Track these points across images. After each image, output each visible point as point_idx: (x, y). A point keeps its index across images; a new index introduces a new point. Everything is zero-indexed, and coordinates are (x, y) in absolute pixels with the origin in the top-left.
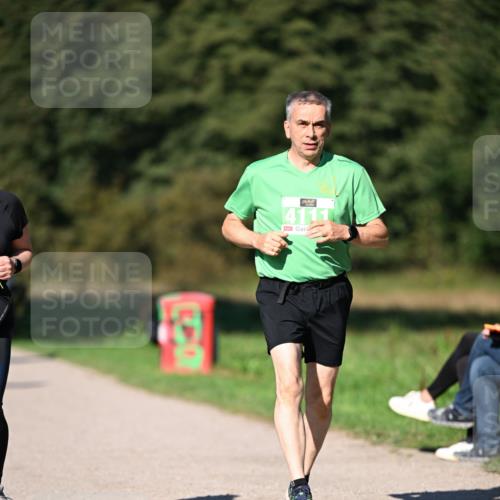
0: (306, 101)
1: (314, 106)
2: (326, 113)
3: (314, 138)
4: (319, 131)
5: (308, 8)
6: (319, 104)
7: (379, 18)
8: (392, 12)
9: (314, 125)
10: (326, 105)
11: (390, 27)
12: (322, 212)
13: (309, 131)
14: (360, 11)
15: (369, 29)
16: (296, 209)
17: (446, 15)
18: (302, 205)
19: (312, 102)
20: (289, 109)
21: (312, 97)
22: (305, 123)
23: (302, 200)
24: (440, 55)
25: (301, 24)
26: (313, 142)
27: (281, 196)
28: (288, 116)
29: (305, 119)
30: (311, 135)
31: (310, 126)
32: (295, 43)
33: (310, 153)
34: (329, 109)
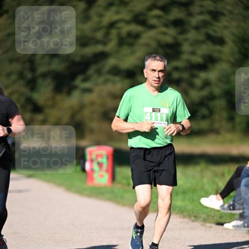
0: (155, 60)
1: (159, 62)
2: (165, 65)
3: (159, 78)
4: (161, 75)
5: (160, 4)
6: (161, 61)
7: (195, 9)
8: (202, 6)
9: (159, 71)
10: (164, 62)
11: (201, 13)
12: (163, 115)
13: (156, 74)
14: (186, 5)
15: (190, 14)
16: (151, 113)
17: (229, 8)
18: (153, 111)
19: (158, 60)
20: (147, 63)
21: (158, 58)
22: (154, 70)
23: (153, 109)
24: (225, 27)
25: (157, 12)
26: (158, 80)
27: (143, 106)
28: (146, 67)
29: (154, 69)
30: (157, 76)
31: (157, 72)
32: (154, 22)
33: (156, 85)
34: (166, 63)
